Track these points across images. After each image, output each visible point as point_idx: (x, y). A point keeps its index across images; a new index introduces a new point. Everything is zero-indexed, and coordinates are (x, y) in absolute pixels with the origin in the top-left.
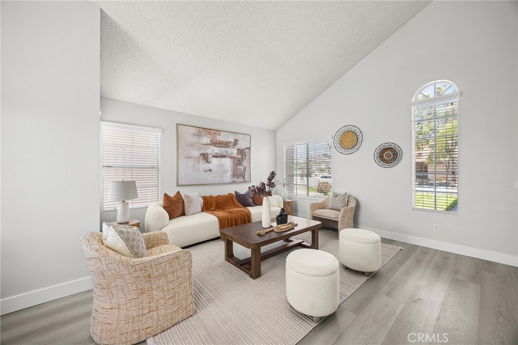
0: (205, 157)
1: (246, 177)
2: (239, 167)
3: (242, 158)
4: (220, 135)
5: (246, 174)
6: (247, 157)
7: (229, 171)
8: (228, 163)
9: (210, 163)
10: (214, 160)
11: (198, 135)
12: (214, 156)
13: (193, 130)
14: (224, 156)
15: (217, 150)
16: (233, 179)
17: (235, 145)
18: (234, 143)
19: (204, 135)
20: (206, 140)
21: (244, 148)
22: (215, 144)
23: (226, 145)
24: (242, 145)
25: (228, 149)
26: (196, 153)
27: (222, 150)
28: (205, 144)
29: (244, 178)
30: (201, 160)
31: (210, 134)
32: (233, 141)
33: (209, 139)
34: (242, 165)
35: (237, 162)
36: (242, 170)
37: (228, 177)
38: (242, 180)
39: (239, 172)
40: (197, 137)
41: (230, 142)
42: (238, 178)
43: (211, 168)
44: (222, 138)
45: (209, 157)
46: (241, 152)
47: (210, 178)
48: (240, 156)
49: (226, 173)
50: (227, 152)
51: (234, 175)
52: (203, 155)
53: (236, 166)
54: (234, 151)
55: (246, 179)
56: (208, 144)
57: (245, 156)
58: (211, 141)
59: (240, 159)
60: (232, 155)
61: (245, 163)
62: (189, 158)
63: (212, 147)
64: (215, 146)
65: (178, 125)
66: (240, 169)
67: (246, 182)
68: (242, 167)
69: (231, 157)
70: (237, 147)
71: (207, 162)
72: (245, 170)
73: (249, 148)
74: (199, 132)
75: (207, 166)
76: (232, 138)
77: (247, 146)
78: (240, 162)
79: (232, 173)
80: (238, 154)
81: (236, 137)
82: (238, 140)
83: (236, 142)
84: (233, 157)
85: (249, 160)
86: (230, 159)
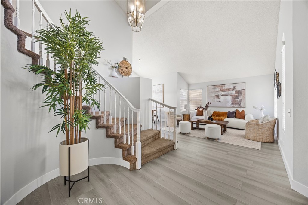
0: (217, 96)
1: (241, 104)
2: (236, 100)
3: (239, 95)
4: (225, 86)
5: (241, 103)
6: (242, 94)
7: (230, 101)
8: (229, 98)
9: (219, 98)
10: (222, 97)
11: (215, 88)
12: (221, 96)
13: (213, 87)
14: (227, 95)
15: (223, 93)
16: (233, 105)
17: (234, 89)
18: (233, 88)
20: (218, 89)
21: (240, 90)
22: (222, 90)
23: (228, 90)
24: (238, 88)
26: (214, 95)
27: (226, 93)
28: (217, 91)
29: (240, 105)
30: (216, 98)
31: (220, 87)
32: (233, 87)
33: (219, 89)
34: (238, 98)
35: (235, 97)
36: (239, 101)
37: (229, 104)
38: (239, 106)
39: (236, 102)
40: (214, 89)
41: (230, 89)
42: (236, 105)
43: (220, 101)
44: (226, 87)
45: (219, 96)
46: (239, 92)
47: (219, 104)
48: (238, 94)
49: (228, 102)
50: (229, 93)
51: (233, 104)
52: (216, 95)
53: (234, 99)
54: (233, 92)
55: (241, 105)
56: (219, 91)
57: (241, 94)
59: (238, 96)
60: (232, 94)
61: (241, 97)
62: (211, 97)
63: (221, 92)
64: (222, 91)
65: (207, 86)
66: (237, 100)
67: (242, 107)
68: (238, 100)
69: (231, 95)
70: (235, 90)
71: (218, 98)
72: (241, 101)
73: (245, 90)
74: (215, 87)
75: (218, 100)
76: (232, 87)
77: (243, 89)
78: (237, 97)
79: (232, 103)
80: (235, 93)
81: (234, 85)
82: (236, 87)
83: (234, 88)
84: (233, 95)
85: (244, 96)
86: (230, 96)
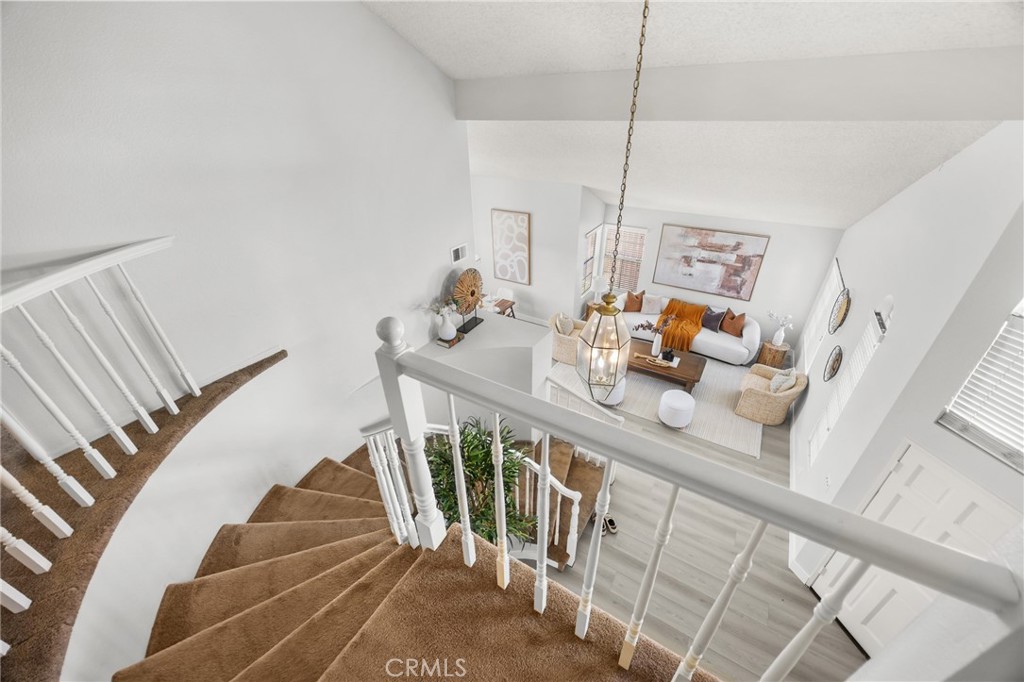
0: (688, 260)
1: (742, 292)
2: (733, 278)
3: (743, 268)
4: (713, 236)
5: (744, 288)
6: (752, 268)
7: (717, 280)
8: (718, 271)
9: (692, 267)
10: (699, 266)
11: (685, 236)
12: (698, 261)
13: (679, 230)
14: (714, 262)
15: (705, 254)
16: (720, 290)
17: (736, 250)
18: (735, 247)
19: (692, 236)
20: (694, 241)
21: (751, 254)
22: (703, 246)
23: (721, 249)
24: (747, 250)
25: (721, 254)
26: (678, 255)
27: (713, 255)
28: (690, 246)
29: (738, 293)
30: (682, 263)
31: (700, 235)
32: (734, 244)
33: (697, 241)
34: (739, 276)
35: (732, 271)
36: (739, 282)
37: (714, 286)
38: (735, 295)
39: (732, 284)
40: (683, 238)
41: (727, 246)
42: (728, 291)
43: (692, 273)
44: (717, 239)
45: (693, 260)
46: (745, 261)
47: (688, 282)
48: (740, 265)
49: (712, 281)
50: (719, 257)
51: (722, 286)
52: (685, 257)
53: (729, 276)
54: (732, 258)
55: (742, 294)
56: (694, 246)
57: (750, 266)
58: (700, 243)
59: (740, 269)
60: (727, 262)
61: (746, 275)
62: (669, 258)
63: (699, 250)
64: (703, 249)
65: (664, 225)
66: (736, 280)
67: (741, 299)
68: (739, 280)
69: (723, 264)
70: (739, 252)
71: (689, 265)
72: (743, 283)
73: (762, 257)
74: (686, 231)
75: (688, 270)
76: (731, 241)
77: (758, 253)
78: (737, 272)
79: (720, 284)
80: (736, 262)
81: (740, 238)
82: (742, 244)
83: (738, 246)
84: (727, 265)
85: (755, 272)
86: (721, 267)
